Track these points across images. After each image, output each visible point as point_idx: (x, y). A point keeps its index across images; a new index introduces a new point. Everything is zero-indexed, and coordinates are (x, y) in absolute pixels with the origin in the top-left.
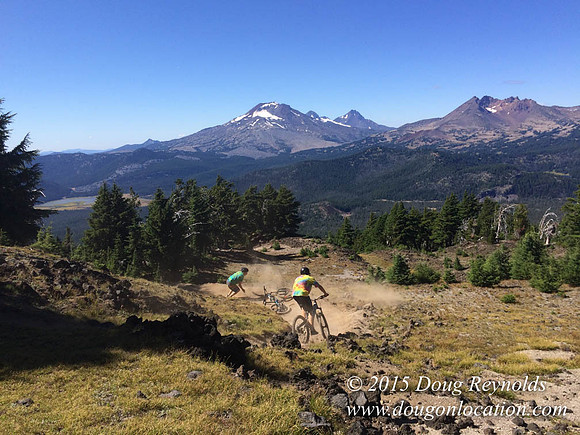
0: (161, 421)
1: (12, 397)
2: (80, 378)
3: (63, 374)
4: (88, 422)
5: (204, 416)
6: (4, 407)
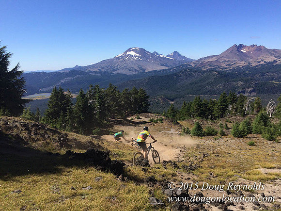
0: (82, 201)
1: (12, 189)
2: (44, 180)
3: (35, 178)
4: (48, 201)
5: (103, 199)
6: (7, 194)
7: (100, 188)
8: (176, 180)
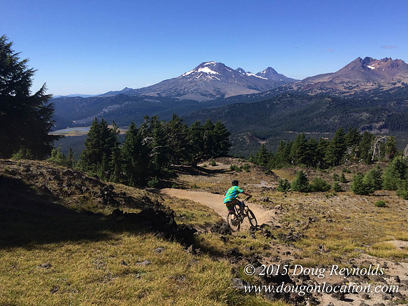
0: (137, 281)
1: (37, 262)
2: (82, 250)
3: (71, 247)
4: (89, 280)
5: (166, 279)
6: (32, 269)
7: (162, 263)
8: (270, 254)
